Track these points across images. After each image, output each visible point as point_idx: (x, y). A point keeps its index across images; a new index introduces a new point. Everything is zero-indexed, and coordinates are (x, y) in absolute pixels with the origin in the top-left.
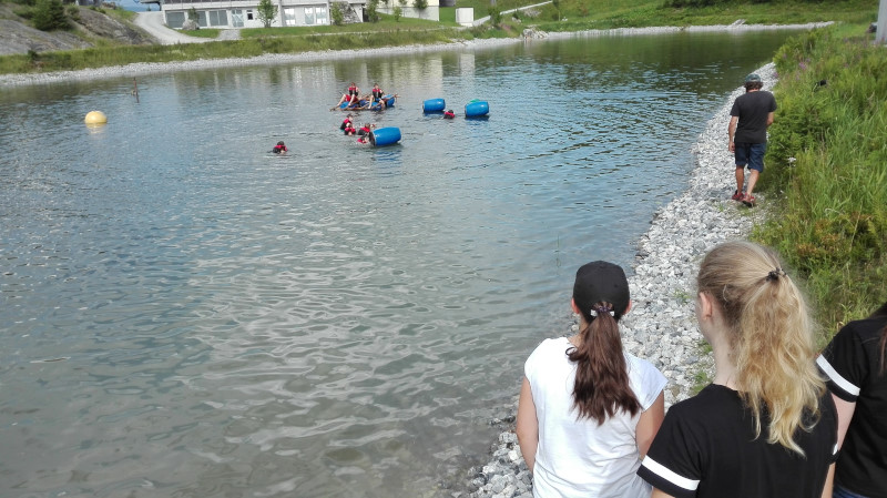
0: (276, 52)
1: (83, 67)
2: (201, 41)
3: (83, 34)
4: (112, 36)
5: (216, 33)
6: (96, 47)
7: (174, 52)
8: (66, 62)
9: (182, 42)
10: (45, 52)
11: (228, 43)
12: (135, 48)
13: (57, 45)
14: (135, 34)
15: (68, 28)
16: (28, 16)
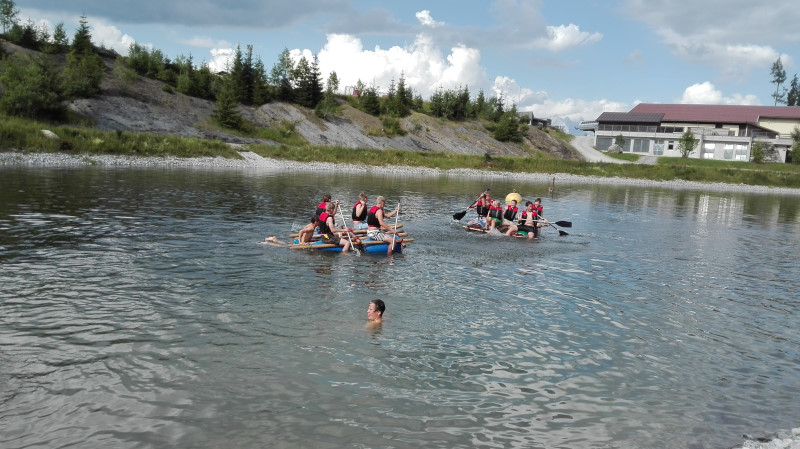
0: (688, 179)
1: (520, 171)
2: (621, 162)
3: (528, 146)
4: (548, 151)
5: (636, 157)
6: (534, 157)
7: (595, 168)
8: (509, 166)
9: (603, 161)
10: (496, 156)
11: (643, 167)
12: (564, 162)
13: (506, 153)
14: (567, 151)
15: (518, 141)
16: (491, 130)
